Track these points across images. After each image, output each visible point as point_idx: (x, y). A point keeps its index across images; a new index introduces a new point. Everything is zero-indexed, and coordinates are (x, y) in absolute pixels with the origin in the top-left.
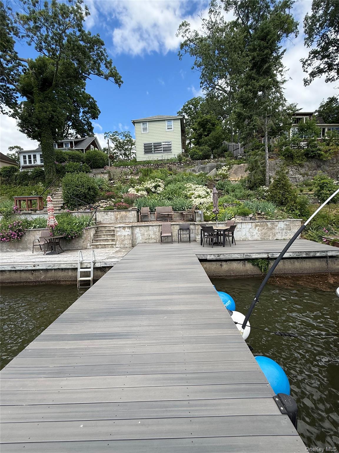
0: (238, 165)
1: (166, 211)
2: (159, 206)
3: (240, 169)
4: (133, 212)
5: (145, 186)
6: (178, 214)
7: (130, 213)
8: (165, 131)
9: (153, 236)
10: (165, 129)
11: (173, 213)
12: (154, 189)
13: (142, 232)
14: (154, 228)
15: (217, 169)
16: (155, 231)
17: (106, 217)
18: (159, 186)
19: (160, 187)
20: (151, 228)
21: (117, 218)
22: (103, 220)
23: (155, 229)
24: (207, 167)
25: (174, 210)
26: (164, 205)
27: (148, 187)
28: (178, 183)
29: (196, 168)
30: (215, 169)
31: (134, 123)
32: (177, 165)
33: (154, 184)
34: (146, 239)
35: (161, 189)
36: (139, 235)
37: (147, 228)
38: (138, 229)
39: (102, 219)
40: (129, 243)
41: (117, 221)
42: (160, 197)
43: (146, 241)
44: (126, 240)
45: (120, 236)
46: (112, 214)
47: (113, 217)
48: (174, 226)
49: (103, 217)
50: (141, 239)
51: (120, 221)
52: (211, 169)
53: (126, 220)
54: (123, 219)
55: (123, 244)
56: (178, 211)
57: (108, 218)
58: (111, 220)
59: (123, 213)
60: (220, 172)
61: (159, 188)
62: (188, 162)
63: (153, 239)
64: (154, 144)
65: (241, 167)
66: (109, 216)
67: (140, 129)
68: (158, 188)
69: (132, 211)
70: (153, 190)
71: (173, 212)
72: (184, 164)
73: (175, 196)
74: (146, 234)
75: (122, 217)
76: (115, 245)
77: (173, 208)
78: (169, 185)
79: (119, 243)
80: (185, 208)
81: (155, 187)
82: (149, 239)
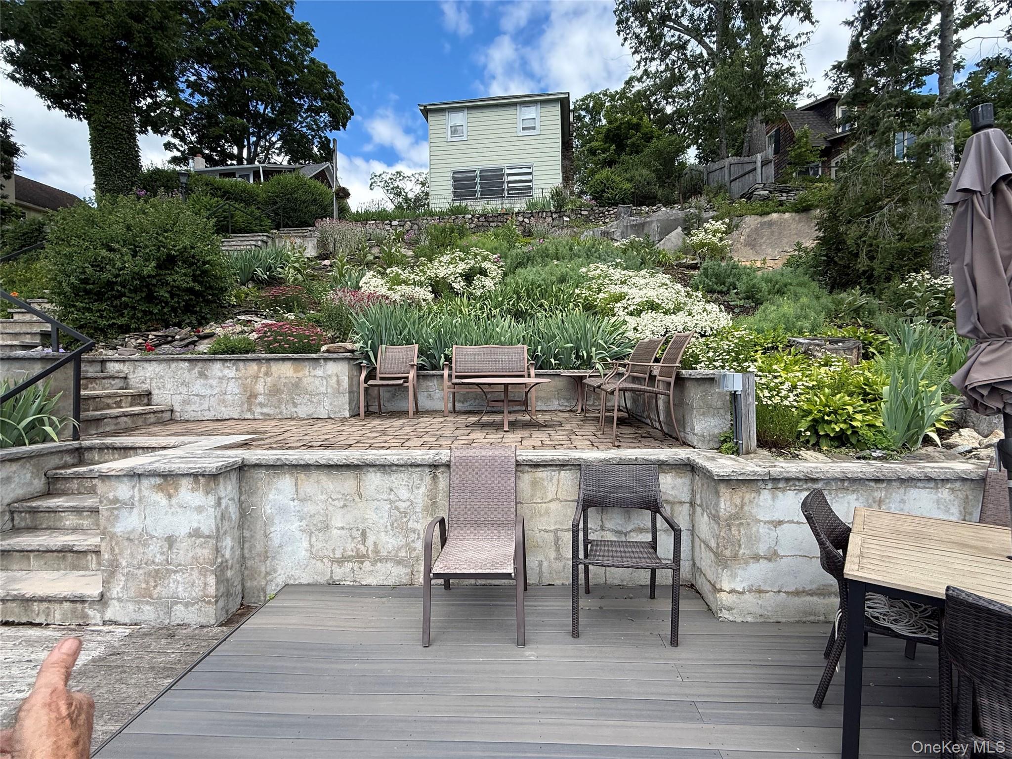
0: (759, 219)
1: (499, 366)
2: (469, 342)
3: (766, 232)
4: (333, 368)
5: (431, 273)
6: (558, 383)
7: (319, 372)
8: (515, 134)
9: (389, 542)
10: (515, 130)
11: (533, 380)
12: (462, 283)
13: (310, 508)
14: (399, 480)
15: (687, 231)
16: (402, 505)
17: (198, 386)
18: (483, 272)
19: (486, 275)
20: (373, 479)
21: (253, 396)
22: (185, 402)
23: (404, 493)
24: (652, 222)
25: (540, 363)
26: (491, 337)
27: (442, 275)
28: (556, 262)
29: (614, 226)
30: (680, 229)
31: (426, 112)
32: (549, 220)
33: (462, 267)
34: (341, 561)
35: (488, 282)
36: (294, 526)
37: (346, 483)
38: (285, 483)
39: (179, 398)
40: (197, 592)
41: (249, 410)
42: (481, 308)
43: (341, 573)
44: (180, 568)
45: (143, 538)
46: (230, 371)
47: (233, 388)
48: (542, 474)
49: (184, 390)
50: (303, 554)
51: (265, 410)
52: (665, 231)
53: (295, 405)
54: (280, 401)
55: (156, 602)
56: (558, 367)
57: (209, 392)
58: (224, 401)
59: (284, 371)
60: (699, 236)
61: (483, 278)
62: (586, 213)
63: (386, 560)
64: (481, 171)
65: (771, 224)
66: (214, 382)
67: (444, 131)
68: (478, 280)
69: (326, 359)
70: (459, 285)
71: (533, 372)
72: (573, 217)
73: (541, 306)
74: (338, 520)
75: (274, 391)
76: (102, 600)
77: (534, 356)
78: (520, 271)
79: (125, 588)
80: (590, 357)
81: (468, 277)
82: (360, 558)
